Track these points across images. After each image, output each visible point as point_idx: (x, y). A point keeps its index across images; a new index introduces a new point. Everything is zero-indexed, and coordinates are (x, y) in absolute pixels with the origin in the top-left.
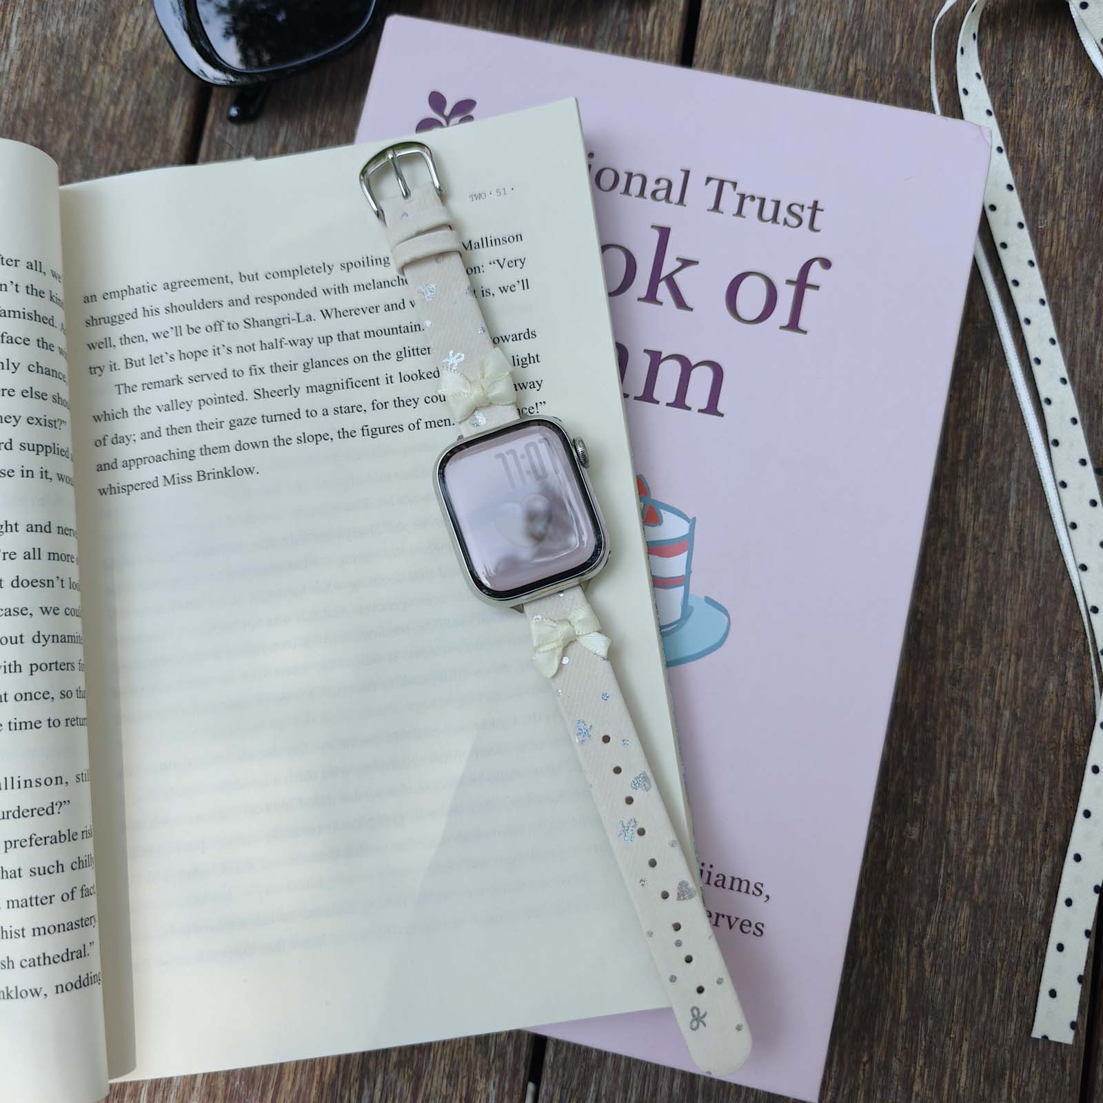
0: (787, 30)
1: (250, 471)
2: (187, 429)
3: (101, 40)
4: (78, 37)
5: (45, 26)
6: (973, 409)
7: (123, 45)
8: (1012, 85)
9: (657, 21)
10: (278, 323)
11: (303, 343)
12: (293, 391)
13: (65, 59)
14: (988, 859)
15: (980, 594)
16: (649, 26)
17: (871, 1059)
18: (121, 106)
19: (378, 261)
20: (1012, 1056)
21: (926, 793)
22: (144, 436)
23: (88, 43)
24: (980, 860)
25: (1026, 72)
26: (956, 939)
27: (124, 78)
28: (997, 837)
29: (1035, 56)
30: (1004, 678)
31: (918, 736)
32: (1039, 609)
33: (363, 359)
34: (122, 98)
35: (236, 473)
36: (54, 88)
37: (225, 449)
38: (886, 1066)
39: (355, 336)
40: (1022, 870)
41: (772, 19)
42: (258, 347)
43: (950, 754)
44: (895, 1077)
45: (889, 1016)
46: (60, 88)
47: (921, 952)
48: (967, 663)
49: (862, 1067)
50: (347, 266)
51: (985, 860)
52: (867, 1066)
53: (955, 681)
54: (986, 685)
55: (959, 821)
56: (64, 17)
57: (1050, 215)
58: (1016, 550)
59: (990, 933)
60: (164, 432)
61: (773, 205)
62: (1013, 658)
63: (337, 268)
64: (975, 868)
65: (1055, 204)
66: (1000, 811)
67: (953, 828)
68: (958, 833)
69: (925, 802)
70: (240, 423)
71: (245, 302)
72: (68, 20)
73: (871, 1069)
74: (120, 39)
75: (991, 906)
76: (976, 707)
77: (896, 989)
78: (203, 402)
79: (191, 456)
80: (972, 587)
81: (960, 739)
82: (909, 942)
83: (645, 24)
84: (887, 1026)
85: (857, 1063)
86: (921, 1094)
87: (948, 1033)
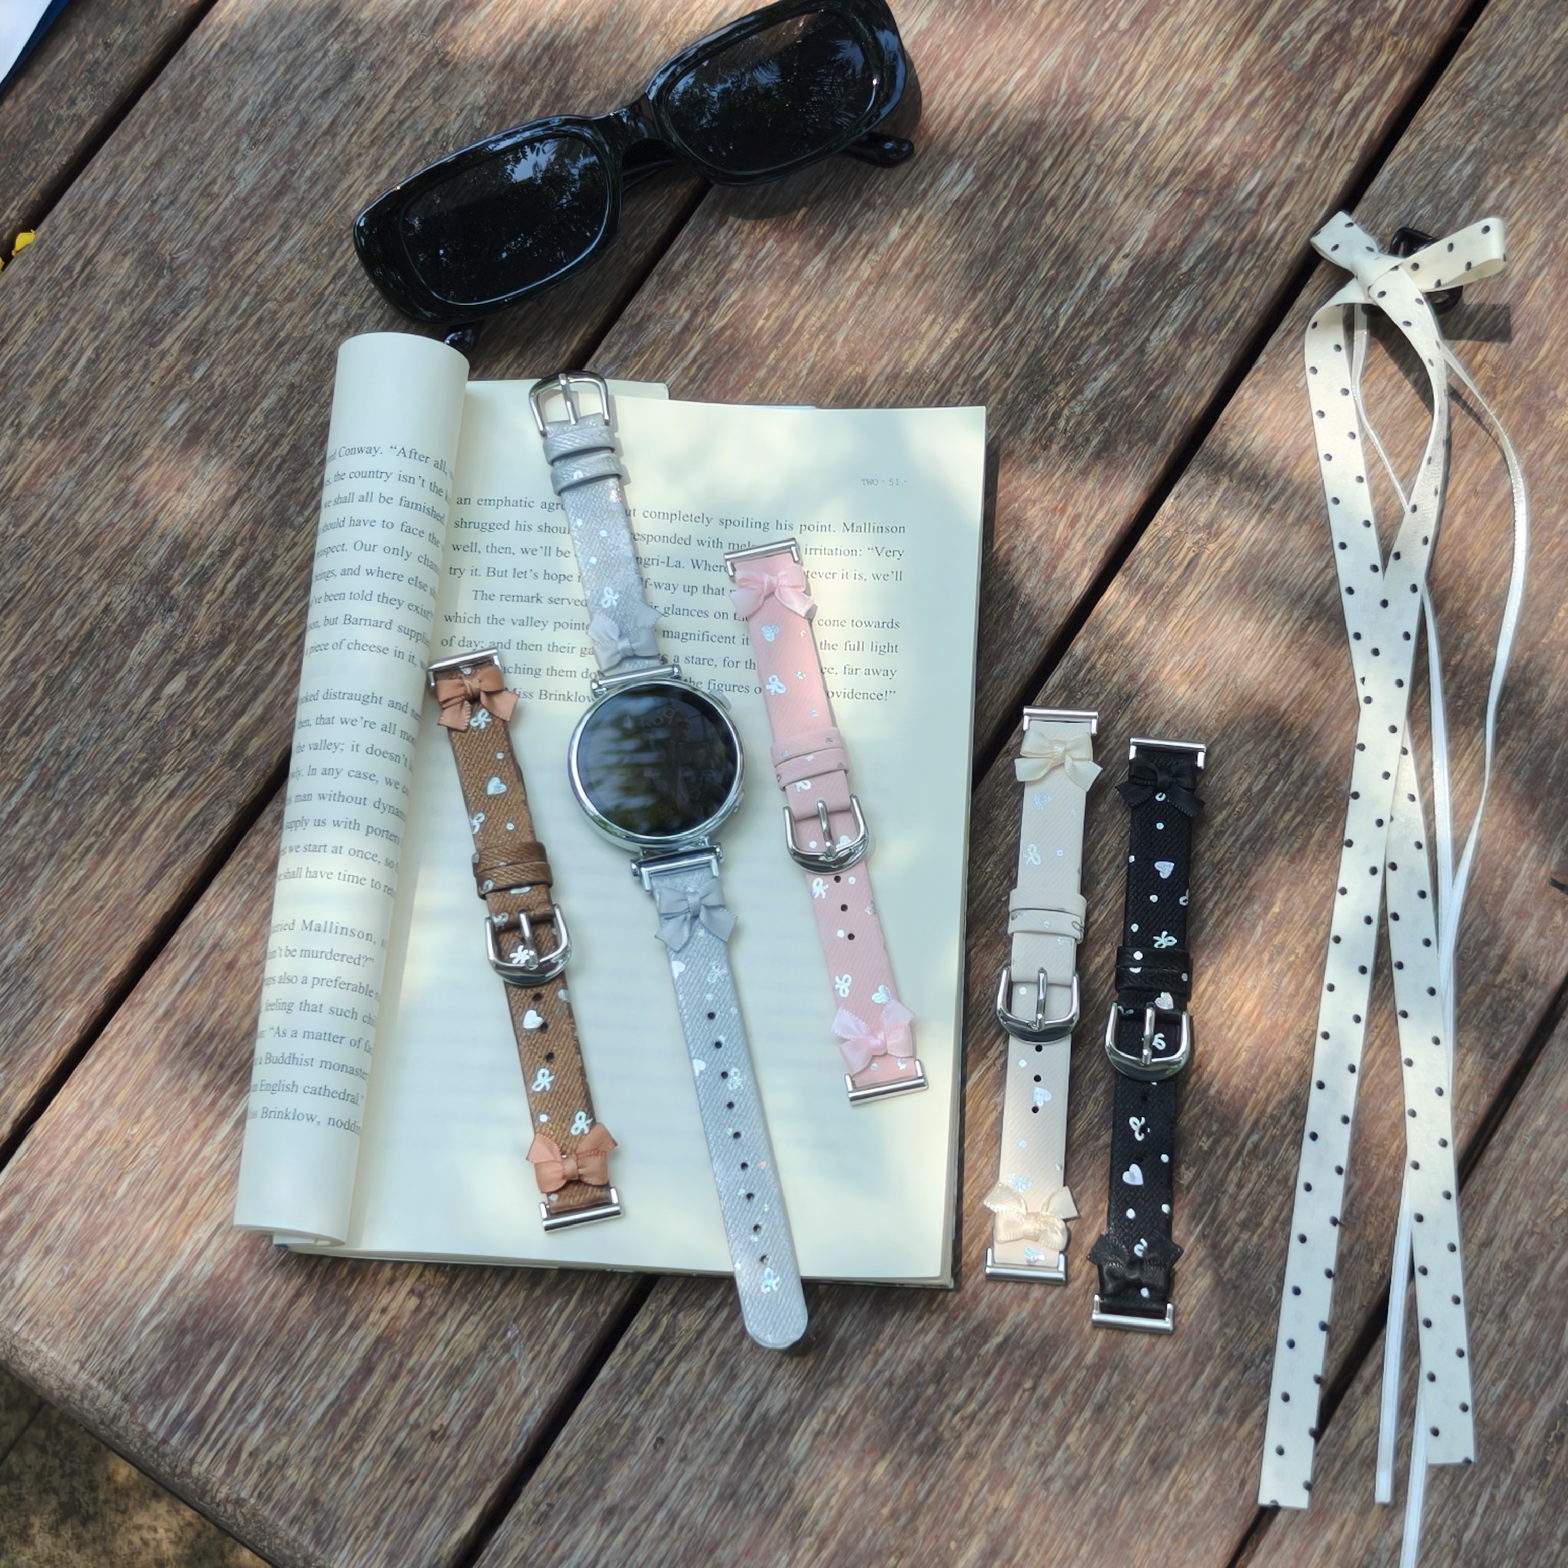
9: (1285, 224)
14: (1255, 1237)
16: (1273, 225)
17: (1034, 1389)
20: (1190, 1451)
21: (1217, 1142)
24: (1245, 1236)
38: (1046, 1405)
44: (1052, 1419)
45: (1073, 1353)
49: (1020, 1392)
52: (1027, 1394)
55: (1240, 1186)
62: (1378, 1042)
64: (1236, 1240)
67: (1231, 1189)
68: (1234, 1198)
69: (1212, 1149)
73: (1030, 1399)
75: (1236, 1287)
84: (1067, 1363)
85: (1018, 1385)
86: (1073, 1448)
87: (1130, 1398)
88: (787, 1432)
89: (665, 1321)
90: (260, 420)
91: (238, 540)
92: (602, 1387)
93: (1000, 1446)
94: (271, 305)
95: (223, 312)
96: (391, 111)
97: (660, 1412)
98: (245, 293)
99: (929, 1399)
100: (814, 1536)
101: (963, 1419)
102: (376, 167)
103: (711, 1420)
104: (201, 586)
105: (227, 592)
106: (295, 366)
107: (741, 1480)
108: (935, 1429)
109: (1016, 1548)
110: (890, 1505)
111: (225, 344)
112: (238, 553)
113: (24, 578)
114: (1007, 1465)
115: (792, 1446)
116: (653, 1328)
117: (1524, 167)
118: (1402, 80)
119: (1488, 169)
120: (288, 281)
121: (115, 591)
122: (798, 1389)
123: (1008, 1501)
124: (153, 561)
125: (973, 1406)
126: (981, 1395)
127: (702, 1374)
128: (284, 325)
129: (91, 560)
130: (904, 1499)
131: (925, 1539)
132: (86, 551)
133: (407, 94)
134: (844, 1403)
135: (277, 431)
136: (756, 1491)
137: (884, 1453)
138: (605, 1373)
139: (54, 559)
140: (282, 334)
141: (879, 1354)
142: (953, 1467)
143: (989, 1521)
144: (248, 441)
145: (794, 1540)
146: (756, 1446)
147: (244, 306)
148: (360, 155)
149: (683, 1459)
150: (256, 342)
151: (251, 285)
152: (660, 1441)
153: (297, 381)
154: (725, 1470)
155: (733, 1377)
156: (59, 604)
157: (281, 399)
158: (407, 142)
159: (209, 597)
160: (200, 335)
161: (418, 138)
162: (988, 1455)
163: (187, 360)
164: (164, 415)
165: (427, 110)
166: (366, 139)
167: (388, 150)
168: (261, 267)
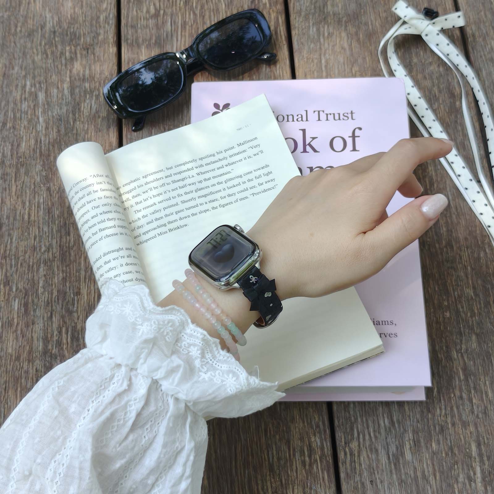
0: (327, 64)
1: (186, 225)
2: (162, 218)
3: (76, 113)
4: (66, 114)
5: (52, 112)
6: (428, 171)
7: (85, 113)
8: (411, 66)
9: (281, 70)
10: (183, 180)
11: (193, 184)
12: (193, 199)
13: (63, 122)
14: (477, 318)
15: (448, 231)
17: (455, 395)
18: (90, 134)
19: (211, 156)
21: (448, 301)
22: (148, 224)
23: (71, 115)
24: (474, 319)
25: (415, 60)
26: (473, 347)
27: (88, 124)
28: (478, 309)
29: (417, 55)
30: (465, 256)
31: (440, 282)
32: (470, 231)
33: (214, 185)
34: (89, 131)
35: (182, 227)
36: (62, 133)
37: (176, 220)
38: (461, 397)
39: (209, 179)
40: (490, 318)
41: (321, 61)
42: (178, 188)
43: (453, 286)
44: (465, 400)
45: (457, 379)
46: (64, 132)
47: (462, 354)
48: (450, 254)
49: (452, 399)
50: (201, 159)
51: (475, 318)
52: (454, 398)
53: (447, 261)
54: (459, 260)
55: (463, 307)
56: (59, 108)
57: (436, 104)
58: (456, 213)
59: (485, 342)
60: (154, 221)
61: (338, 115)
62: (466, 249)
63: (198, 160)
64: (473, 321)
65: (437, 99)
66: (476, 301)
67: (461, 310)
68: (463, 312)
69: (448, 303)
70: (179, 212)
71: (171, 176)
72: (61, 109)
73: (456, 399)
74: (83, 111)
75: (482, 333)
76: (457, 268)
77: (457, 369)
78: (165, 209)
79: (165, 225)
80: (444, 229)
81: (455, 280)
82: (456, 352)
83: (276, 71)
84: (457, 383)
85: (450, 398)
86: (476, 403)
87: (480, 380)
88: (403, 454)
89: (347, 450)
90: (42, 290)
91: (61, 326)
92: (345, 479)
93: (459, 416)
94: (21, 258)
95: (9, 268)
96: (17, 186)
97: (365, 474)
98: (11, 260)
99: (431, 418)
100: (431, 475)
101: (444, 416)
102: (24, 203)
103: (380, 466)
104: (60, 346)
105: (69, 342)
106: (41, 270)
107: (400, 475)
108: (439, 425)
109: (484, 439)
110: (443, 452)
111: (16, 277)
112: (64, 330)
113: (5, 378)
114: (464, 420)
115: (406, 457)
116: (345, 454)
117: (328, 21)
118: (282, 18)
119: (319, 27)
120: (21, 249)
121: (35, 364)
122: (396, 441)
123: (472, 428)
124: (40, 348)
125: (443, 411)
126: (443, 407)
127: (368, 456)
128: (29, 261)
129: (21, 360)
130: (446, 449)
131: (459, 454)
132: (18, 358)
133: (18, 179)
134: (411, 435)
135: (50, 290)
136: (407, 475)
137: (431, 441)
138: (342, 475)
139: (10, 368)
140: (31, 263)
141: (409, 416)
142: (451, 430)
143: (471, 437)
144: (43, 298)
145: (427, 481)
146: (398, 464)
147: (13, 263)
148: (16, 203)
149: (381, 482)
150: (25, 271)
151: (12, 256)
152: (371, 482)
153: (45, 273)
154: (395, 476)
155: (377, 451)
156: (21, 378)
157: (44, 281)
158: (28, 191)
159: (65, 347)
160: (7, 279)
161: (30, 188)
162: (457, 421)
163: (7, 288)
164: (13, 307)
165: (27, 180)
166: (15, 198)
167: (24, 197)
168: (10, 250)
